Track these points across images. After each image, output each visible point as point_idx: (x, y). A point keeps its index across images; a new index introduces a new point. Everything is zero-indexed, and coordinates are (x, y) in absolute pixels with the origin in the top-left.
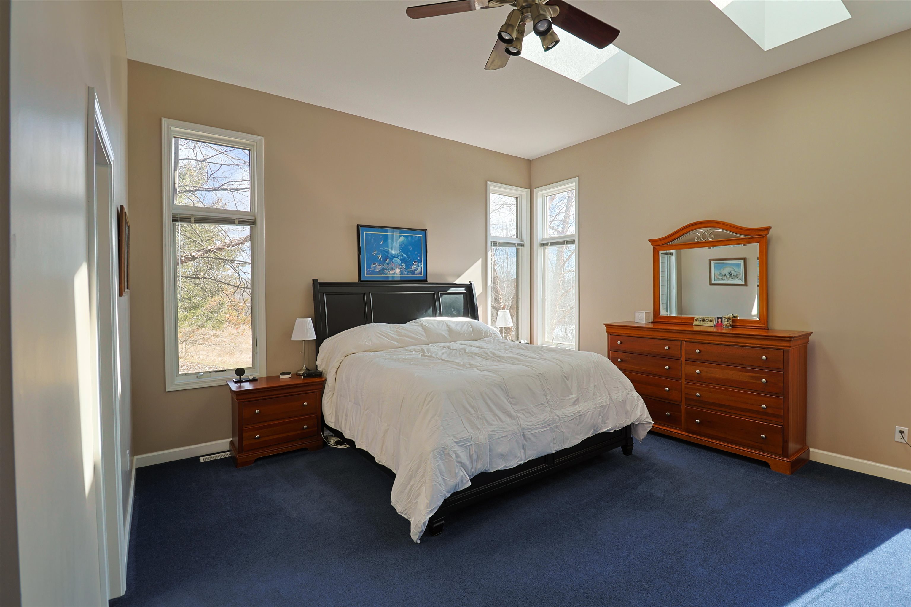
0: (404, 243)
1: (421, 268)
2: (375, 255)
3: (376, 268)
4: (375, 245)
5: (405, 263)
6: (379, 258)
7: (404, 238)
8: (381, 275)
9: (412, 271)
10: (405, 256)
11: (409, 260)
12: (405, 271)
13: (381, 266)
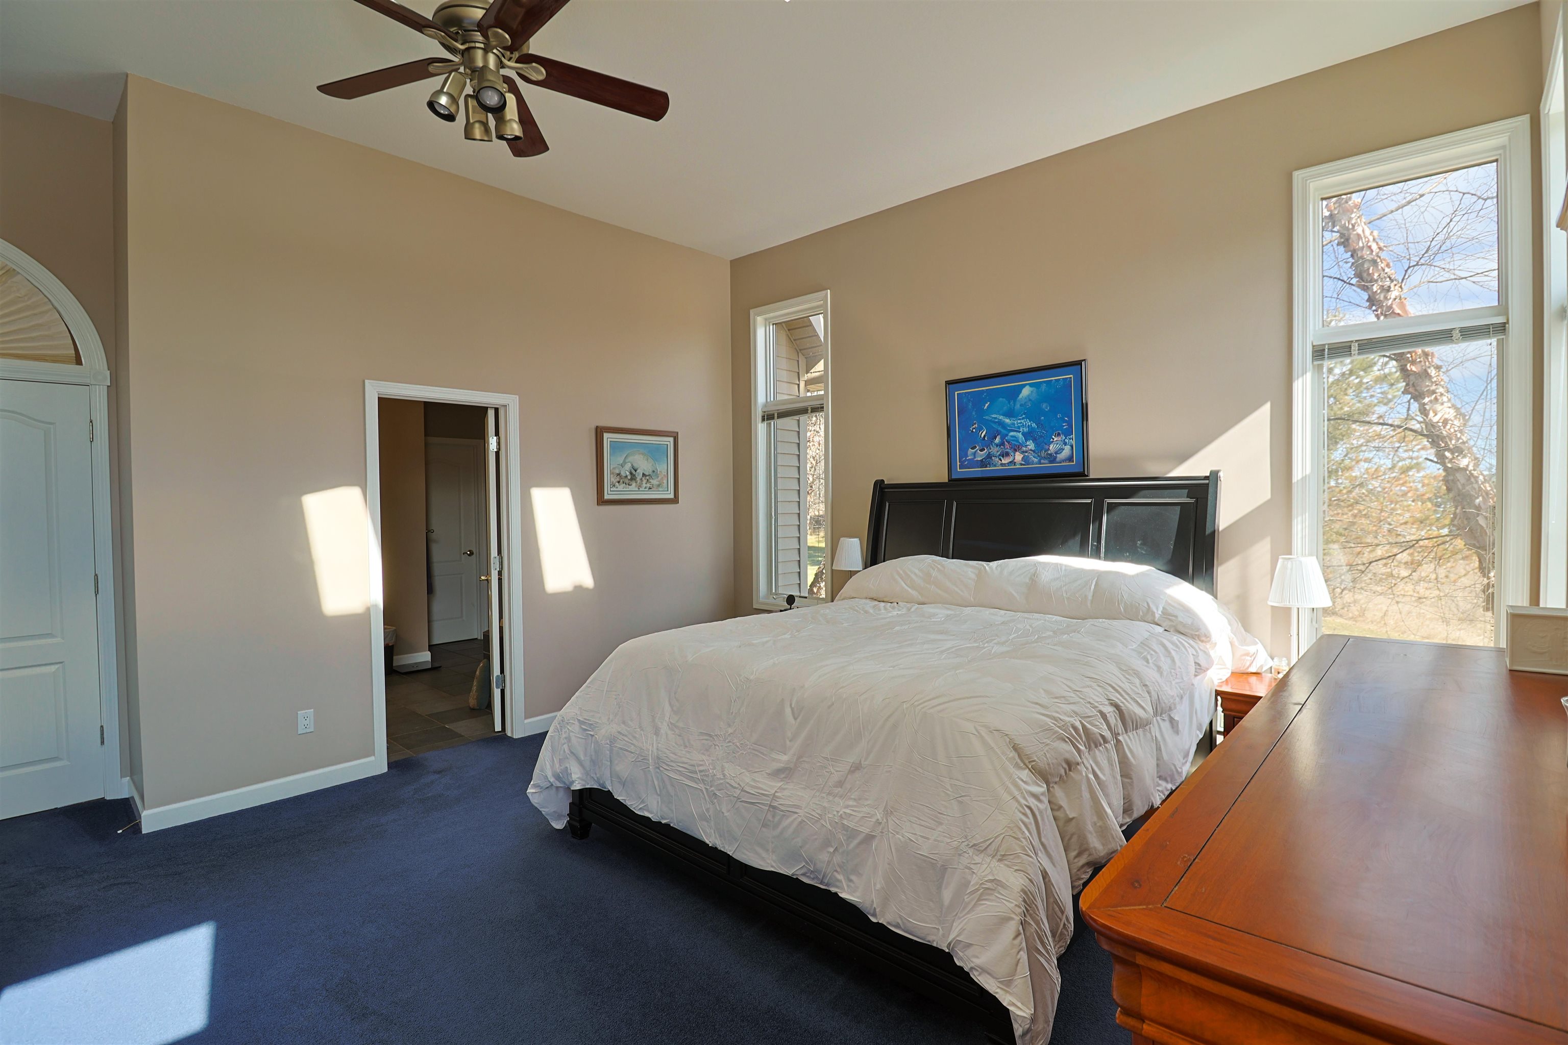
0: (1030, 400)
1: (1072, 447)
2: (974, 430)
3: (976, 455)
4: (974, 413)
5: (1034, 440)
6: (982, 436)
7: (1031, 389)
8: (986, 467)
9: (1051, 455)
10: (1034, 425)
11: (1043, 433)
12: (1034, 457)
13: (986, 450)
